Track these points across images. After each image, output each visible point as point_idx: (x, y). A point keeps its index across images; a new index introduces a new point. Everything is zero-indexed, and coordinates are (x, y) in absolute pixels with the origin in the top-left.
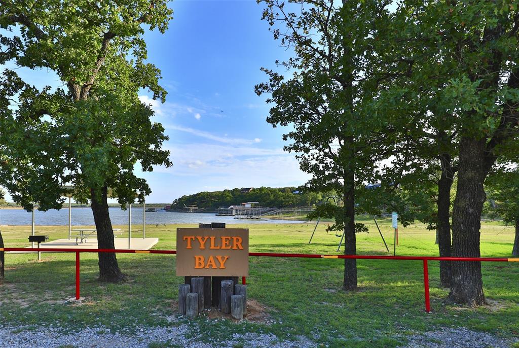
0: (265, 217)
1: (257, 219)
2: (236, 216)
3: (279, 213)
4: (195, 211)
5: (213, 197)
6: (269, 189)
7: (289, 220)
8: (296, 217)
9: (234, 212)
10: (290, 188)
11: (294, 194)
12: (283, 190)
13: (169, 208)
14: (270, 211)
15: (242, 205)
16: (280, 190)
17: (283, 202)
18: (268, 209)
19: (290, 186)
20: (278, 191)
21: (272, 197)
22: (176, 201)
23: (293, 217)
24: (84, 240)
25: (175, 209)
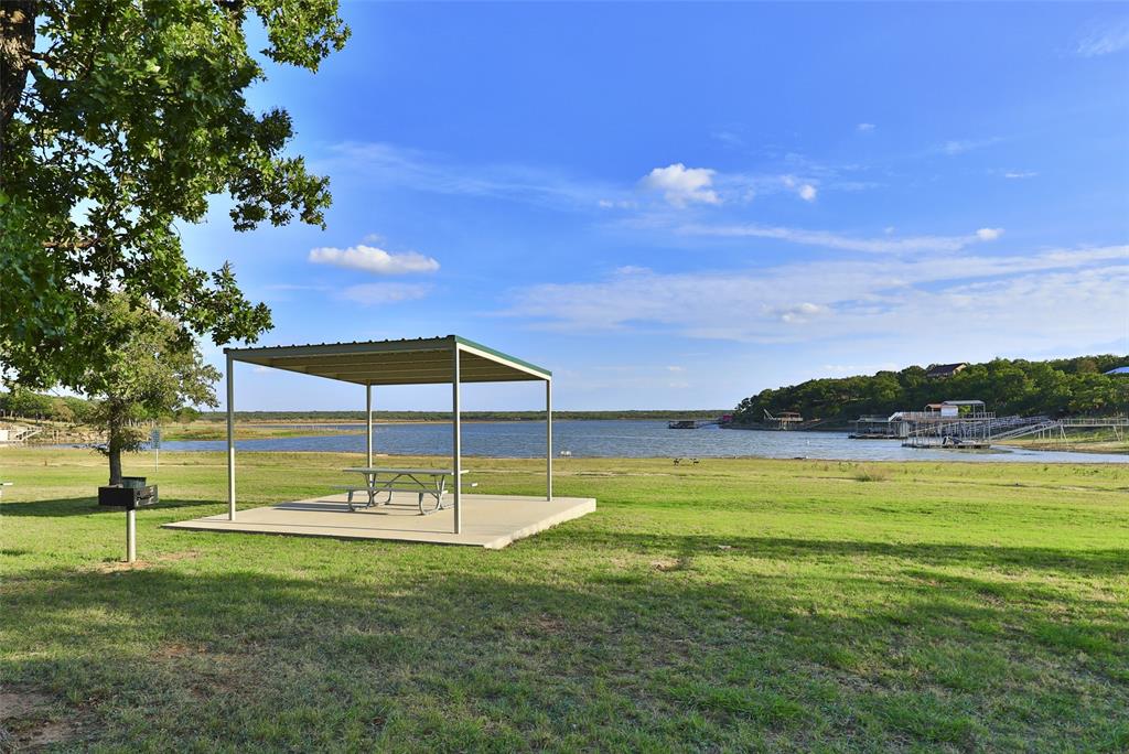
0: (1004, 443)
1: (977, 447)
2: (910, 441)
3: (1055, 432)
4: (795, 428)
5: (845, 392)
6: (1021, 365)
7: (1091, 452)
8: (1122, 444)
9: (905, 430)
10: (1095, 360)
11: (1111, 376)
12: (1071, 366)
13: (728, 420)
14: (1024, 425)
15: (929, 409)
16: (1058, 365)
17: (1072, 398)
18: (1017, 419)
19: (1094, 354)
20: (1050, 369)
21: (1030, 387)
22: (745, 403)
23: (1108, 445)
24: (381, 498)
25: (743, 422)
